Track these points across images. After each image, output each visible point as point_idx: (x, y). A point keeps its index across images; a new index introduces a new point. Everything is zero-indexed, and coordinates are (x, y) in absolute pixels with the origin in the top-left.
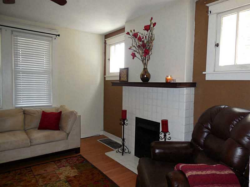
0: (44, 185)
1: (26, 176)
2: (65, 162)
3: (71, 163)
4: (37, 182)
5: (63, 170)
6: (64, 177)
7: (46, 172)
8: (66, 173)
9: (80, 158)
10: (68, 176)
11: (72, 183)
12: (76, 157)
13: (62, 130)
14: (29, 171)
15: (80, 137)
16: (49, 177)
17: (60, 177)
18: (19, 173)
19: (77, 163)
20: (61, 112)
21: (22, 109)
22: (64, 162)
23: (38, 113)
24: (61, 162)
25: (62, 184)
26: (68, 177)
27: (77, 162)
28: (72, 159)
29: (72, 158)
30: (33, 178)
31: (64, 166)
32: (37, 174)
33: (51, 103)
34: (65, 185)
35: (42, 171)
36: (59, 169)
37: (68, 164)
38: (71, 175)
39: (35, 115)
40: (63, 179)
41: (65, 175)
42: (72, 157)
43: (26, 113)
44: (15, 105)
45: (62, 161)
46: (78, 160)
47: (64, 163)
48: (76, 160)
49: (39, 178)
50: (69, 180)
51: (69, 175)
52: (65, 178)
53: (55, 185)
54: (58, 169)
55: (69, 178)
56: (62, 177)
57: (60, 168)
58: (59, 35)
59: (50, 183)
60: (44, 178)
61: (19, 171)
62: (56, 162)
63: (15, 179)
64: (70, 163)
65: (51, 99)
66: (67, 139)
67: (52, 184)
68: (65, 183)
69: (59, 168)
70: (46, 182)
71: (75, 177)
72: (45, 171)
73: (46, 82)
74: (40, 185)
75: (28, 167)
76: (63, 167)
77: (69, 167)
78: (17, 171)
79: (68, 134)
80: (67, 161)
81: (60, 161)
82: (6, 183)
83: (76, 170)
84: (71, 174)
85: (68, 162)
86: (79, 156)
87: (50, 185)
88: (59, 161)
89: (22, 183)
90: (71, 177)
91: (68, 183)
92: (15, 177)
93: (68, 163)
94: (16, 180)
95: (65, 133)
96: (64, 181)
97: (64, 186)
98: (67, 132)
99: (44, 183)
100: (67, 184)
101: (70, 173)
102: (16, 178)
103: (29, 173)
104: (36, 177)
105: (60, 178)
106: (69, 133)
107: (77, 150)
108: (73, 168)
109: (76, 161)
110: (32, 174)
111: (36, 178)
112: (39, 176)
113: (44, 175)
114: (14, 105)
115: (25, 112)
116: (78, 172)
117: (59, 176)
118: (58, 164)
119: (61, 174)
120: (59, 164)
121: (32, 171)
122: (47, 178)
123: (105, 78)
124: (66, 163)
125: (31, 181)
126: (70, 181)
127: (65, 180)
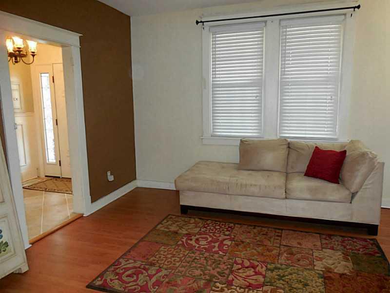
0: (285, 265)
1: (270, 241)
2: (338, 241)
3: (348, 247)
4: (279, 256)
5: (326, 254)
6: (321, 268)
7: (299, 246)
8: (330, 262)
9: (372, 244)
10: (331, 269)
11: (330, 284)
12: (365, 240)
13: (344, 185)
14: (278, 236)
15: (381, 206)
16: (299, 256)
17: (315, 263)
18: (265, 233)
19: (360, 252)
20: (345, 152)
21: (287, 141)
22: (336, 240)
23: (309, 148)
24: (332, 239)
25: (311, 277)
26: (329, 270)
27: (361, 250)
28: (354, 242)
29: (355, 240)
30: (278, 247)
31: (332, 248)
32: (285, 244)
33: (336, 135)
34: (316, 282)
35: (294, 243)
36: (322, 250)
37: (342, 247)
38: (337, 269)
39: (302, 152)
40: (318, 270)
41: (325, 263)
42: (356, 238)
43: (292, 147)
44: (280, 133)
45: (334, 239)
46: (364, 247)
47: (336, 243)
48: (361, 246)
49: (285, 252)
50: (327, 277)
51: (332, 267)
52: (324, 269)
53: (301, 273)
54: (320, 249)
55: (330, 272)
56: (319, 266)
57: (324, 250)
58: (359, 7)
59: (295, 266)
60: (292, 254)
61: (266, 229)
62: (324, 236)
63: (256, 239)
64: (345, 247)
65: (337, 127)
66: (351, 203)
67: (297, 269)
68: (319, 278)
69: (322, 248)
70: (290, 262)
71: (341, 275)
72: (299, 244)
73: (330, 97)
74: (279, 261)
75: (279, 229)
76: (329, 249)
77: (340, 253)
78: (264, 229)
79: (353, 195)
80: (343, 242)
81: (330, 238)
82: (244, 240)
83: (350, 265)
84: (336, 267)
85: (344, 244)
86: (372, 242)
87: (294, 269)
88: (330, 236)
89: (260, 248)
90: (335, 273)
91: (323, 279)
92: (258, 236)
93: (342, 245)
94: (255, 241)
95: (347, 192)
96: (319, 274)
97: (314, 282)
98: (352, 191)
99: (287, 262)
100: (320, 280)
101: (336, 264)
102: (258, 238)
103: (277, 238)
104: (282, 247)
105: (315, 266)
106: (357, 192)
107: (372, 229)
108: (348, 259)
109: (360, 248)
110: (278, 241)
111: (280, 250)
112: (286, 248)
113: (294, 250)
114: (278, 134)
115: (290, 147)
116: (353, 269)
117: (315, 260)
118: (324, 241)
119: (321, 259)
120: (327, 241)
121: (281, 236)
122: (296, 256)
124: (338, 245)
125: (272, 251)
126: (329, 278)
127: (321, 273)
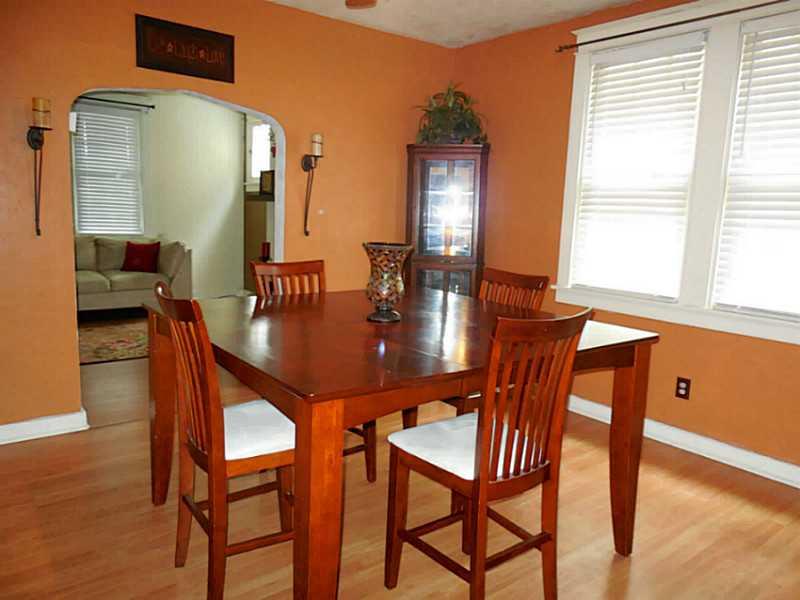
13: (162, 273)
20: (159, 243)
21: (93, 237)
23: (120, 244)
33: (141, 231)
39: (113, 247)
43: (100, 244)
58: (153, 107)
65: (141, 222)
73: (131, 192)
79: (171, 280)
95: (166, 278)
98: (170, 275)
106: (173, 277)
123: (245, 186)
